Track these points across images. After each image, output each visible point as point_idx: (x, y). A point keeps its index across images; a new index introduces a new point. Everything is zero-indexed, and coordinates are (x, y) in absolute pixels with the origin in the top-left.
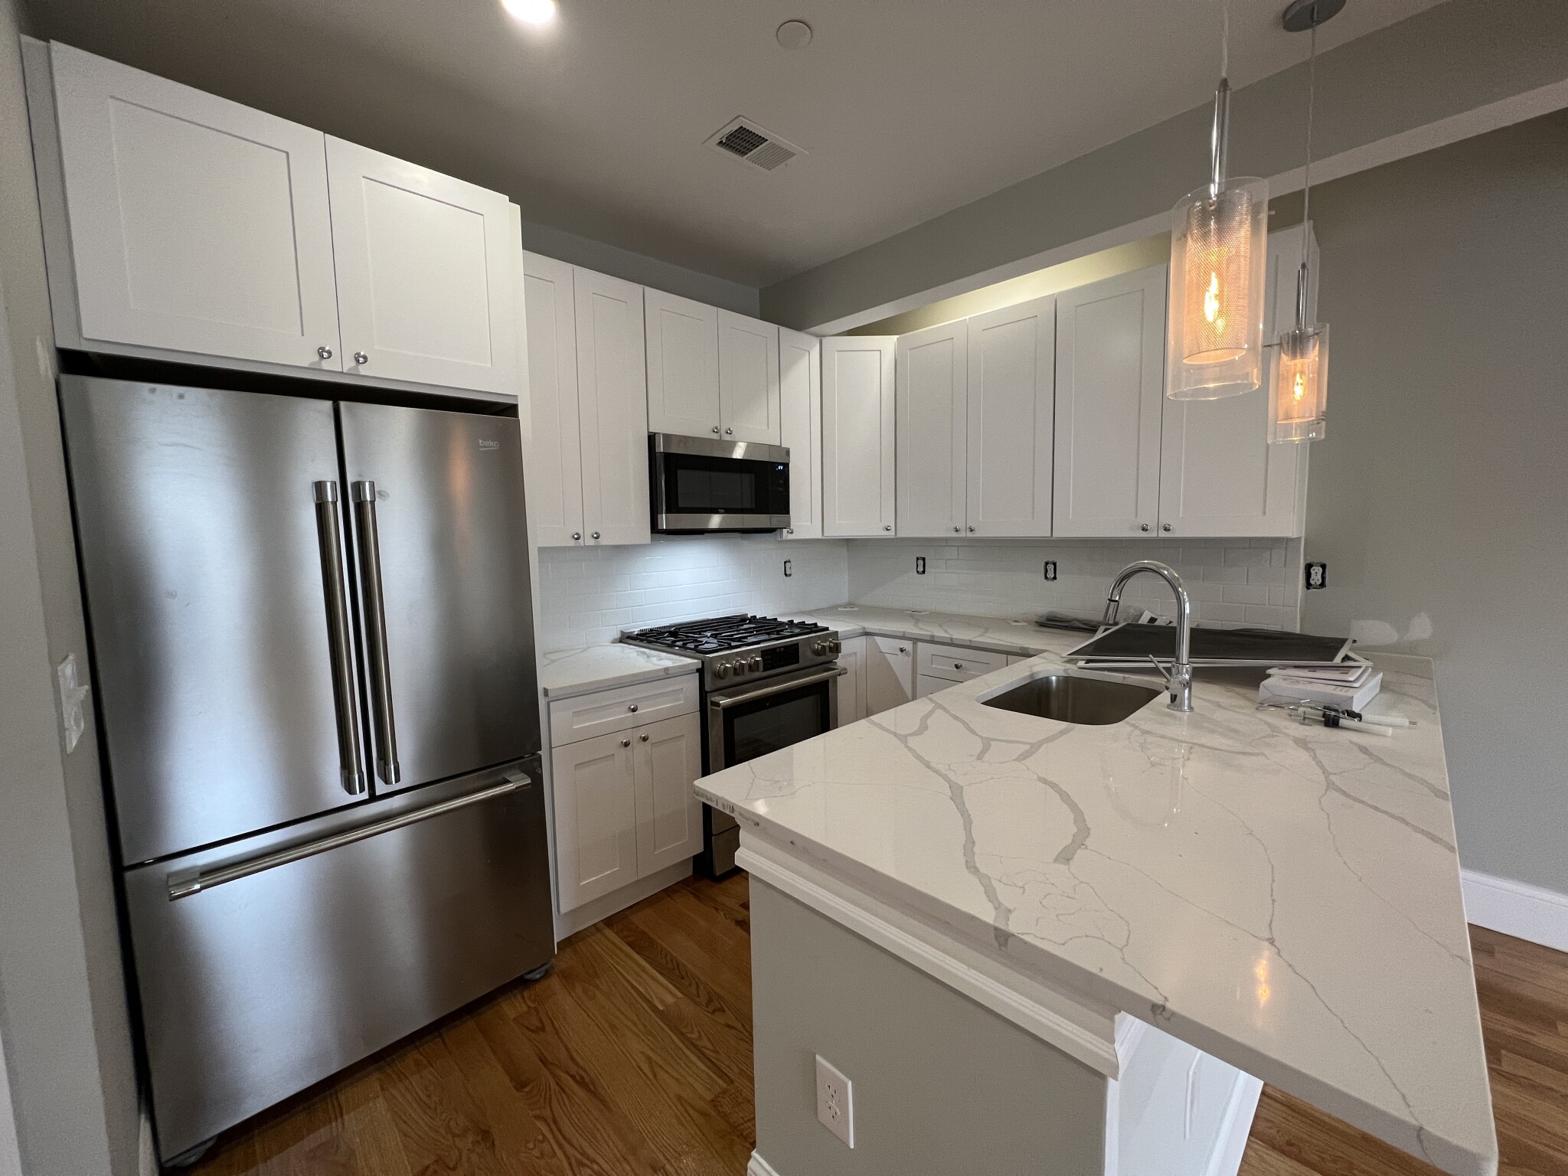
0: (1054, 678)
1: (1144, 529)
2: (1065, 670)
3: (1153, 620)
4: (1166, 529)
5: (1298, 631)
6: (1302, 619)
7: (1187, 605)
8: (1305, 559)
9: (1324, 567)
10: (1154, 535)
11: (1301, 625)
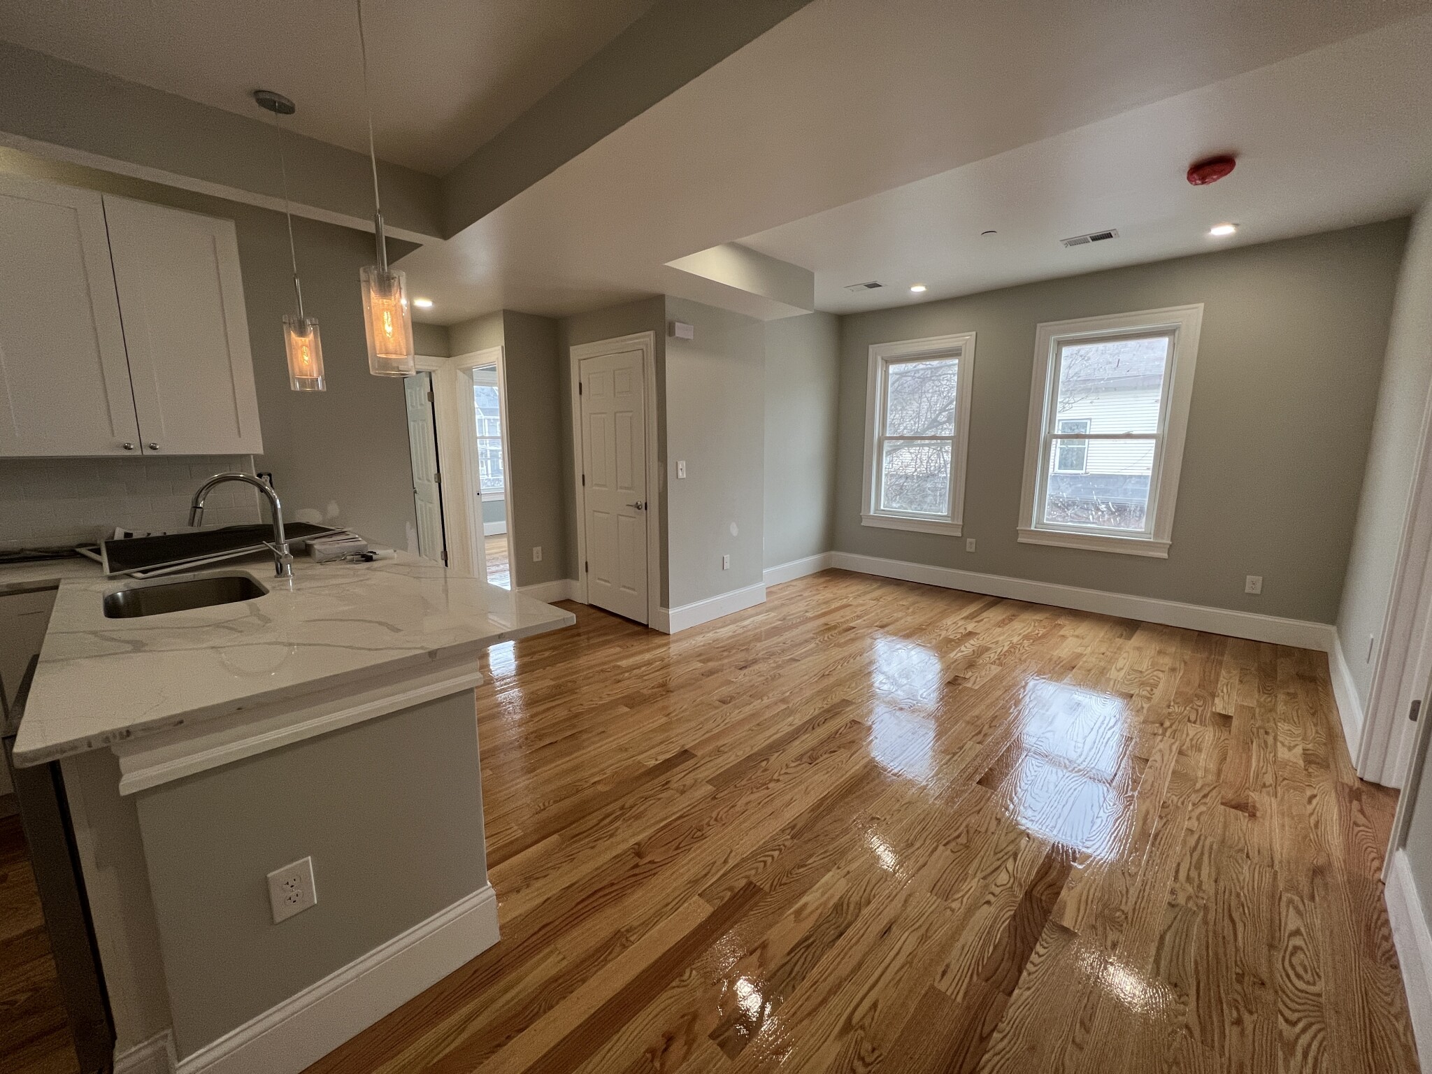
0: (120, 594)
1: (127, 448)
2: (125, 585)
3: (127, 535)
4: (153, 448)
5: (261, 523)
6: (262, 515)
7: (278, 502)
8: (256, 470)
9: (270, 475)
10: (139, 453)
11: (262, 519)
